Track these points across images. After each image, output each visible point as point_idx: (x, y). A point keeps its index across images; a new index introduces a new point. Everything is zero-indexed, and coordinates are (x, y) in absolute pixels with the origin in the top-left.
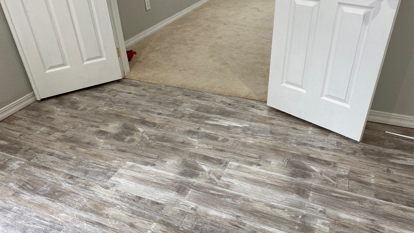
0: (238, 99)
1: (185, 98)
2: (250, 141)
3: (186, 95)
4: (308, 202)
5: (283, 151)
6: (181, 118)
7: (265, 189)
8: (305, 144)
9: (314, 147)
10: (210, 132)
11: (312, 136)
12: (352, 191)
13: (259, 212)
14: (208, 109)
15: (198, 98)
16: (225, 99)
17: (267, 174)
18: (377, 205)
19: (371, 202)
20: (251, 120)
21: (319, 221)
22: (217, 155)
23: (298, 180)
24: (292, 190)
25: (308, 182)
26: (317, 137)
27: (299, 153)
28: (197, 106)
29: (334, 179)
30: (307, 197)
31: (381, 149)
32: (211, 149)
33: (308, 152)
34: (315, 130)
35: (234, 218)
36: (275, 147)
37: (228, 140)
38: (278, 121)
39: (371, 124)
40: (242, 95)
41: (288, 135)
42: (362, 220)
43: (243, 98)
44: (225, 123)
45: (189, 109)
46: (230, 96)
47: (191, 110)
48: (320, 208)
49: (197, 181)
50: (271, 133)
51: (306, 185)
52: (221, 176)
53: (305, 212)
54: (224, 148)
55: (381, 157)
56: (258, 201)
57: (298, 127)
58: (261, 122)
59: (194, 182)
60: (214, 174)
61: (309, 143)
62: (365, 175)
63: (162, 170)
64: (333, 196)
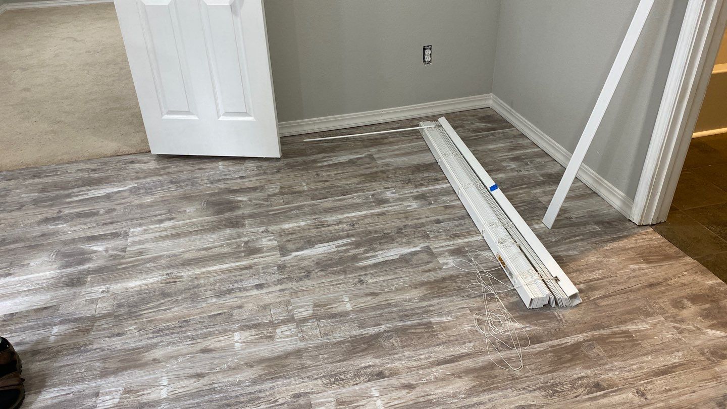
0: (105, 160)
1: (10, 183)
2: (148, 199)
3: (10, 180)
4: (247, 230)
5: (197, 196)
6: (19, 209)
7: (191, 238)
8: (220, 180)
9: (232, 179)
10: (81, 209)
11: (226, 170)
12: (288, 203)
13: (194, 259)
14: (61, 185)
15: (34, 176)
16: (82, 166)
17: (187, 224)
18: (316, 205)
19: (309, 205)
20: (138, 178)
21: (264, 240)
22: (107, 230)
23: (227, 215)
24: (224, 227)
25: (239, 212)
26: (231, 169)
27: (217, 191)
28: (40, 186)
29: (266, 200)
30: (244, 226)
31: (304, 158)
32: (93, 227)
33: (227, 186)
34: (227, 163)
35: (165, 277)
36: (185, 194)
37: (114, 210)
38: (175, 167)
39: (286, 139)
40: (109, 154)
41: (195, 178)
42: (306, 223)
43: (111, 156)
44: (99, 192)
45: (27, 195)
46: (89, 160)
47: (33, 195)
48: (261, 229)
49: (93, 266)
50: (172, 182)
51: (238, 217)
52: (126, 248)
53: (246, 239)
54: (114, 220)
55: (306, 166)
56: (187, 251)
57: (204, 166)
58: (153, 176)
59: (89, 268)
60: (114, 249)
61: (225, 177)
62: (296, 186)
63: (27, 274)
64: (271, 214)
